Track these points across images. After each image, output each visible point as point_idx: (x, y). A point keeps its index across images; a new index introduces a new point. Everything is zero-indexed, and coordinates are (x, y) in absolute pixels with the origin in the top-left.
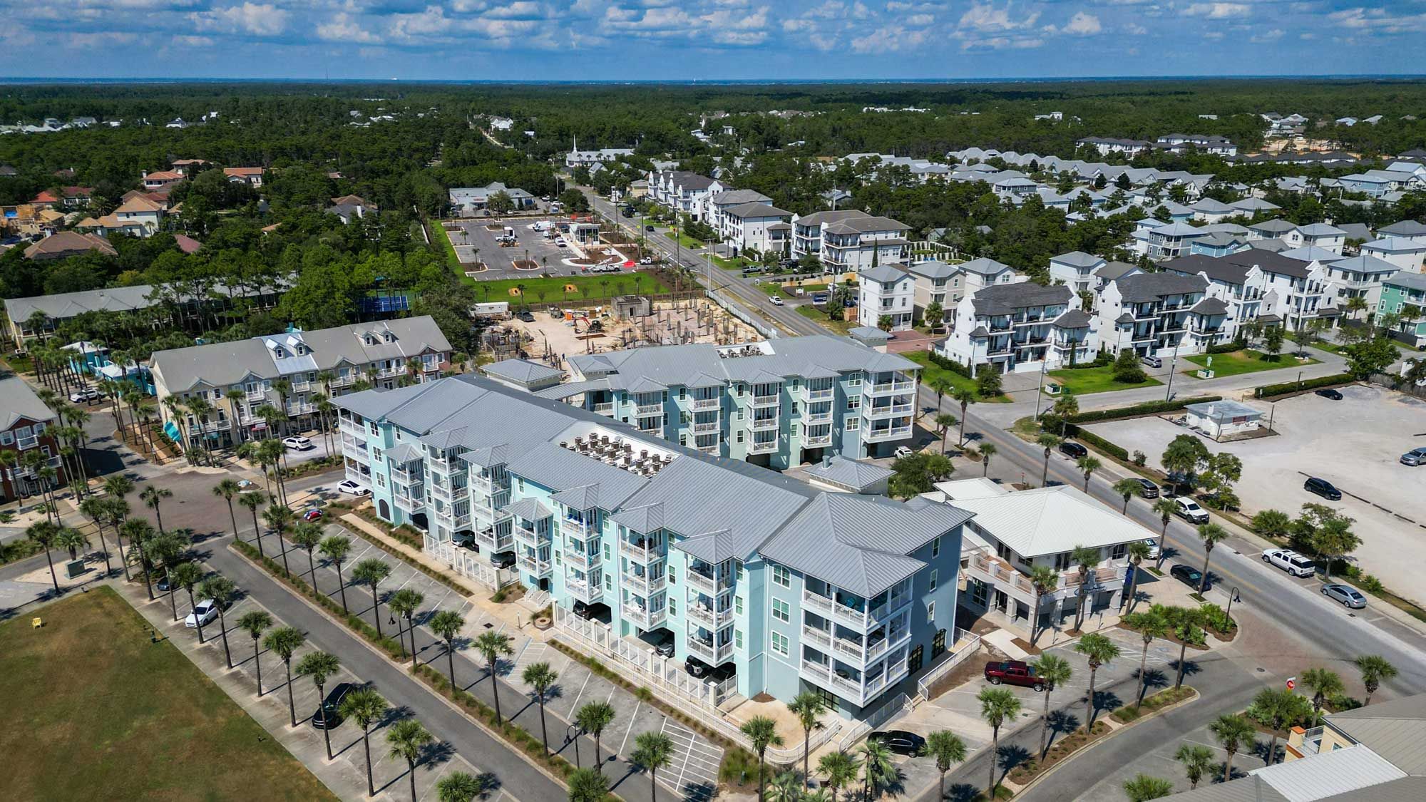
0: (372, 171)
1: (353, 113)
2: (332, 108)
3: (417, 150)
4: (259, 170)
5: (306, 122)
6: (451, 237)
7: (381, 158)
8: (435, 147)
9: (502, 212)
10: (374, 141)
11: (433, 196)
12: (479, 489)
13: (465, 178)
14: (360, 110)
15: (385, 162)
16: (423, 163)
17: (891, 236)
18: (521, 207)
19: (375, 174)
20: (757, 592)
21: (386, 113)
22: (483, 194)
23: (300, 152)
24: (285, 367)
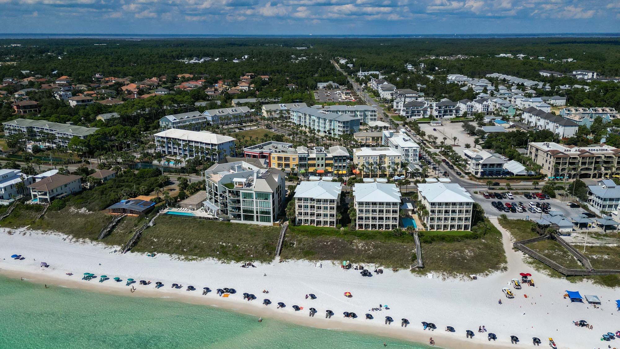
0: (297, 77)
1: (292, 56)
2: (285, 54)
3: (311, 71)
4: (267, 77)
5: (277, 60)
6: (315, 94)
7: (300, 73)
8: (317, 71)
9: (330, 89)
10: (299, 69)
11: (312, 84)
12: (308, 117)
13: (322, 80)
14: (295, 55)
15: (301, 75)
16: (312, 75)
17: (414, 95)
18: (335, 88)
19: (298, 78)
20: (334, 124)
21: (304, 57)
22: (325, 84)
23: (278, 72)
24: (282, 108)
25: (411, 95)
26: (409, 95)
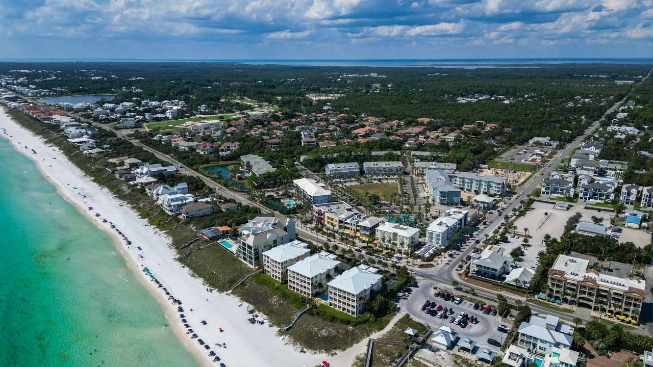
1: (577, 97)
9: (537, 146)
14: (582, 96)
18: (545, 145)
21: (590, 98)
24: (431, 167)
25: (590, 168)
26: (587, 167)
